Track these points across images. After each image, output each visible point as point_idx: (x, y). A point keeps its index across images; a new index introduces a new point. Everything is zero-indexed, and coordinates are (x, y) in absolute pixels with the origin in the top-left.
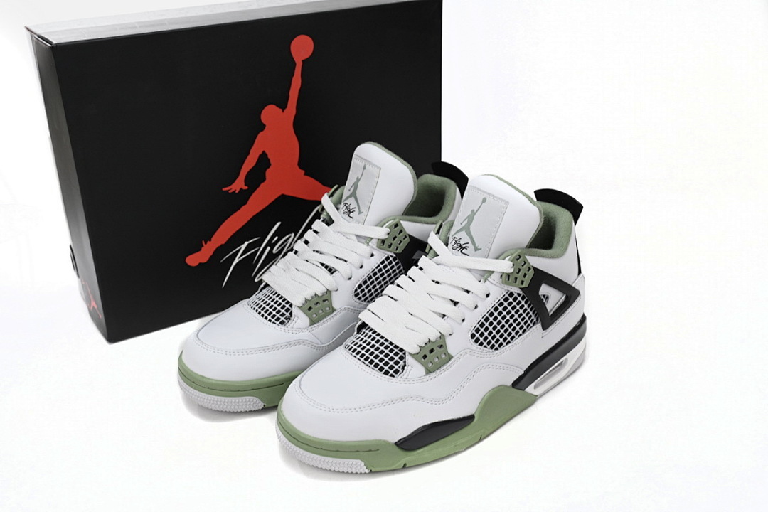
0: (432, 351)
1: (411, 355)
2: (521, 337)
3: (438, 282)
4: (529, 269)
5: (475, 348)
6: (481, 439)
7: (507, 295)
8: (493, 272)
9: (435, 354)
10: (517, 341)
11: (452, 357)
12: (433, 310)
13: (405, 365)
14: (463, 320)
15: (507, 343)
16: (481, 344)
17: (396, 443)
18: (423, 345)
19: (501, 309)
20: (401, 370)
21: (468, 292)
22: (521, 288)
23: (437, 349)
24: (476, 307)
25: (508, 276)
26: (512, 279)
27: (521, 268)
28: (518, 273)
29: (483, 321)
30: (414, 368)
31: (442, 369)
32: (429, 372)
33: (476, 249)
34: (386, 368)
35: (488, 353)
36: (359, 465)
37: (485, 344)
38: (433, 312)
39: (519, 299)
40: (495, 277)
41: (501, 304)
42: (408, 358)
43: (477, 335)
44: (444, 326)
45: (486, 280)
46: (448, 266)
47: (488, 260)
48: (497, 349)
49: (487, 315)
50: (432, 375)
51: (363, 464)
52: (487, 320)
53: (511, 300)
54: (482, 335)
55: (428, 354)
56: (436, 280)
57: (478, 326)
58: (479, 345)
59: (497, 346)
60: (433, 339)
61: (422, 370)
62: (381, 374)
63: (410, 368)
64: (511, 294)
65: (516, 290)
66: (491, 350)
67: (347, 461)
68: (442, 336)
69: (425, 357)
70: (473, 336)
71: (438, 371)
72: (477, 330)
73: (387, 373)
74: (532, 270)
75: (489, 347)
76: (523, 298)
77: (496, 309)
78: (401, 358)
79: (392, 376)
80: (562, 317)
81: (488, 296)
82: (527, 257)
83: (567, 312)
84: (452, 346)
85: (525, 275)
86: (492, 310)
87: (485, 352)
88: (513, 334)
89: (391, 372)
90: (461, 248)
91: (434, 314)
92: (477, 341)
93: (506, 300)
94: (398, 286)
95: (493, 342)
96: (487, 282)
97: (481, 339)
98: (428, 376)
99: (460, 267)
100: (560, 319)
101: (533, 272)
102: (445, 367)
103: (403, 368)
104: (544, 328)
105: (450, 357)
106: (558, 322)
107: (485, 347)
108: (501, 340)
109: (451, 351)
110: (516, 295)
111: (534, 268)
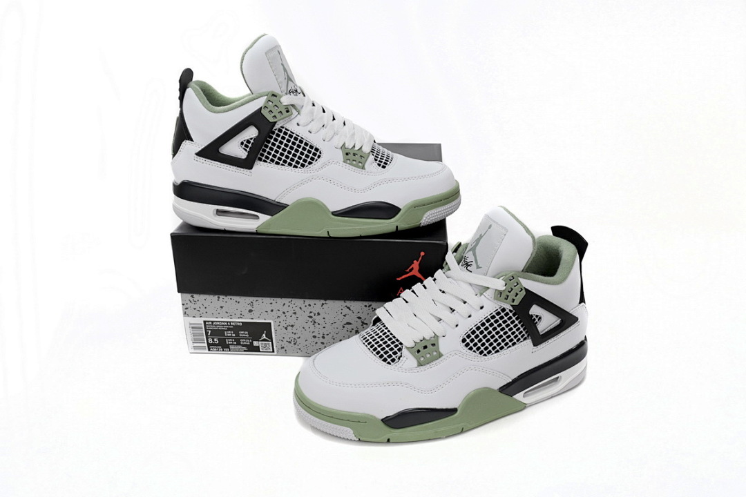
0: (425, 347)
1: (407, 348)
2: (509, 349)
3: (443, 292)
4: (522, 290)
5: (464, 351)
6: (462, 431)
7: (499, 310)
8: (488, 288)
9: (427, 350)
10: (506, 352)
11: (442, 355)
12: (432, 313)
13: (401, 356)
14: (457, 326)
15: (496, 352)
16: (471, 349)
17: (382, 420)
18: (419, 341)
19: (492, 321)
20: (397, 360)
21: (465, 302)
22: (512, 306)
23: (430, 347)
24: (470, 316)
25: (501, 293)
26: (504, 296)
27: (513, 287)
28: (510, 292)
29: (474, 329)
30: (408, 360)
31: (431, 364)
32: (420, 364)
33: (478, 267)
34: (385, 356)
35: (476, 358)
36: (348, 432)
37: (475, 349)
38: (432, 315)
39: (511, 315)
40: (489, 293)
41: (493, 317)
42: (404, 351)
43: (468, 340)
44: (438, 328)
45: (481, 294)
46: (455, 280)
47: (486, 277)
48: (485, 355)
49: (479, 325)
50: (422, 367)
51: (352, 432)
52: (478, 328)
53: (503, 314)
54: (472, 341)
55: (421, 349)
56: (443, 290)
57: (469, 332)
58: (469, 349)
59: (485, 352)
60: (427, 338)
61: (415, 363)
62: (380, 361)
63: (405, 359)
64: (503, 310)
65: (508, 307)
66: (479, 355)
67: (339, 427)
68: (436, 336)
69: (419, 351)
70: (464, 341)
71: (428, 365)
72: (469, 336)
73: (385, 360)
74: (524, 291)
75: (478, 352)
76: (514, 315)
77: (488, 321)
78: (400, 350)
79: (389, 363)
80: (555, 338)
81: (482, 308)
82: (520, 279)
83: (562, 334)
84: (443, 346)
85: (517, 294)
86: (484, 321)
87: (474, 357)
88: (503, 344)
89: (389, 360)
90: (467, 265)
91: (432, 317)
92: (467, 345)
93: (498, 314)
94: (413, 291)
95: (482, 348)
96: (483, 296)
97: (471, 345)
98: (418, 368)
99: (464, 282)
100: (553, 339)
101: (525, 293)
102: (434, 363)
103: (399, 359)
104: (535, 344)
105: (440, 355)
106: (550, 341)
107: (474, 351)
108: (490, 348)
109: (442, 350)
110: (507, 311)
111: (526, 290)
